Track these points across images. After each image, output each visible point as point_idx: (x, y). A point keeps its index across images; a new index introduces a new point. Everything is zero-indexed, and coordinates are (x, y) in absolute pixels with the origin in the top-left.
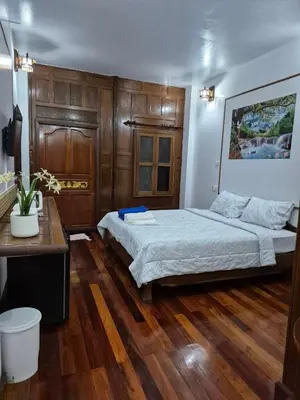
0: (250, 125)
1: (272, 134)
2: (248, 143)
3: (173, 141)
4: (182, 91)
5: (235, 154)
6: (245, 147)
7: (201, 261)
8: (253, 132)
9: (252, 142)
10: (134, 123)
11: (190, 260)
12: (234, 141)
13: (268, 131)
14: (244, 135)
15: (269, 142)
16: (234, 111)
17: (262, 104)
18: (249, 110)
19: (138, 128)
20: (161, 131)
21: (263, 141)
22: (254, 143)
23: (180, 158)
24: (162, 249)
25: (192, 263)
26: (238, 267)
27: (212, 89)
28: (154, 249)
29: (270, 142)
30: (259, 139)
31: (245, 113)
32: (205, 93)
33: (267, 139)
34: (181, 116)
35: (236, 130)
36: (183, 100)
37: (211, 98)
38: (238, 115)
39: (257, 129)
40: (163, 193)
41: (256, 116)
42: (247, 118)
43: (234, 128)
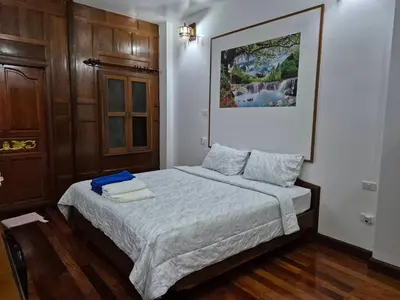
0: (244, 68)
1: (272, 79)
2: (243, 89)
3: (149, 85)
4: (155, 28)
5: (227, 101)
6: (239, 94)
7: (224, 244)
8: (248, 77)
9: (248, 88)
10: (98, 62)
11: (211, 247)
12: (224, 87)
13: (267, 75)
14: (237, 80)
15: (268, 88)
16: (223, 53)
17: (258, 44)
18: (242, 51)
19: (103, 69)
20: (133, 74)
21: (261, 87)
22: (251, 89)
23: (157, 106)
24: (177, 239)
25: (214, 250)
26: (263, 241)
27: (193, 26)
28: (166, 242)
29: (270, 88)
30: (256, 84)
31: (238, 54)
32: (185, 30)
33: (266, 85)
34: (156, 57)
35: (227, 74)
36: (156, 38)
37: (192, 37)
38: (228, 57)
39: (253, 74)
40: (141, 149)
41: (251, 59)
42: (240, 60)
43: (225, 71)
